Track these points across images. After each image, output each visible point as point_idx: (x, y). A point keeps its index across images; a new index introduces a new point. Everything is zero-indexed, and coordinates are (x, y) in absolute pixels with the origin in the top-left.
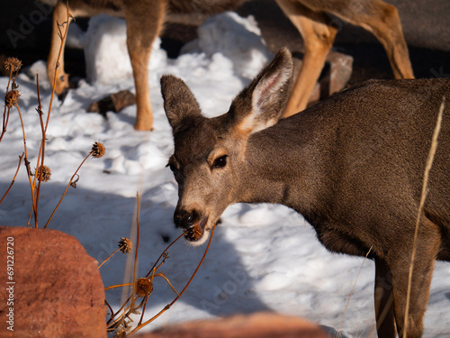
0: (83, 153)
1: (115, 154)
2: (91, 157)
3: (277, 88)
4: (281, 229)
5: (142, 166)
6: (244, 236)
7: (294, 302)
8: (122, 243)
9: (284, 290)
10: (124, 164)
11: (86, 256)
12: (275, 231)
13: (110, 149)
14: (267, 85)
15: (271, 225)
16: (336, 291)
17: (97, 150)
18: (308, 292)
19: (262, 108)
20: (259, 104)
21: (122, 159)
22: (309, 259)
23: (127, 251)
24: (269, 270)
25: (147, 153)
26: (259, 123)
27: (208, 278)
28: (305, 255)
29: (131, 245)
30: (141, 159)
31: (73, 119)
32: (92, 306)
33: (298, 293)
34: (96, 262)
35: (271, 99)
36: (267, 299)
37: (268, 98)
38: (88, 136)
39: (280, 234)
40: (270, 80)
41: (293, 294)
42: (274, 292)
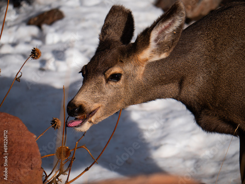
0: (24, 56)
1: (48, 56)
2: (30, 59)
3: (171, 30)
4: (172, 112)
5: (68, 65)
6: (144, 117)
7: (182, 166)
8: (54, 122)
9: (174, 157)
10: (54, 63)
11: (27, 132)
12: (167, 114)
13: (44, 53)
14: (163, 27)
15: (165, 109)
16: (213, 158)
17: (35, 54)
18: (191, 159)
19: (159, 44)
20: (156, 41)
21: (53, 60)
22: (193, 134)
23: (57, 128)
24: (163, 142)
25: (72, 56)
26: (154, 55)
27: (117, 148)
28: (190, 131)
29: (60, 123)
30: (68, 60)
31: (17, 30)
32: (32, 168)
33: (185, 159)
34: (35, 136)
35: (166, 38)
36: (162, 164)
37: (164, 37)
38: (27, 43)
39: (170, 116)
40: (166, 24)
41: (180, 161)
42: (167, 158)
